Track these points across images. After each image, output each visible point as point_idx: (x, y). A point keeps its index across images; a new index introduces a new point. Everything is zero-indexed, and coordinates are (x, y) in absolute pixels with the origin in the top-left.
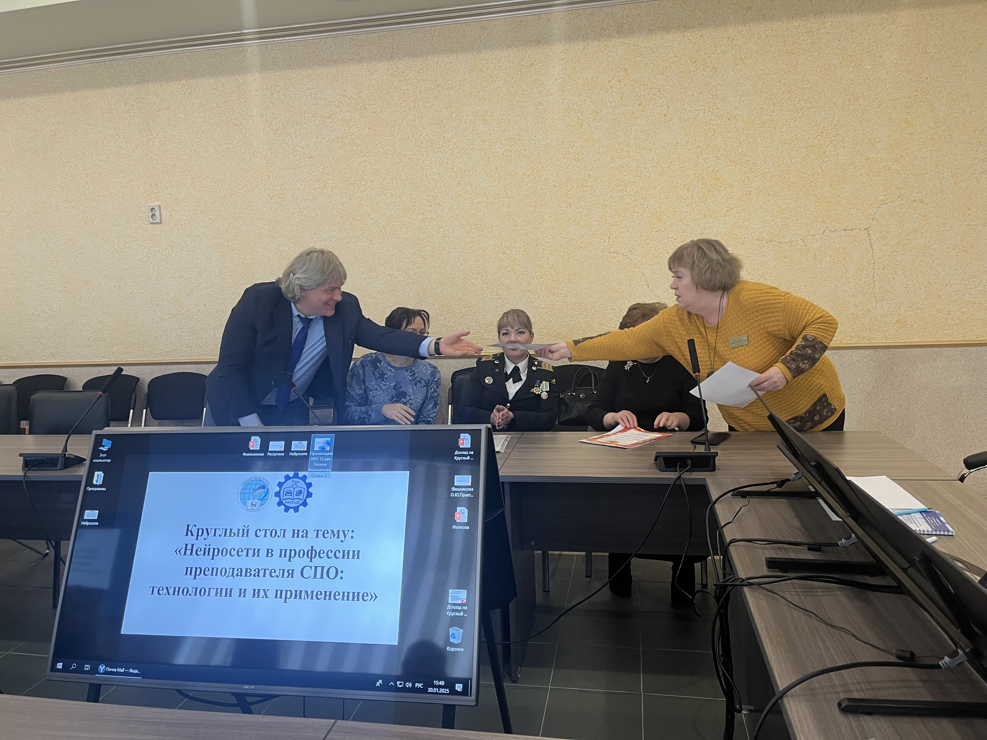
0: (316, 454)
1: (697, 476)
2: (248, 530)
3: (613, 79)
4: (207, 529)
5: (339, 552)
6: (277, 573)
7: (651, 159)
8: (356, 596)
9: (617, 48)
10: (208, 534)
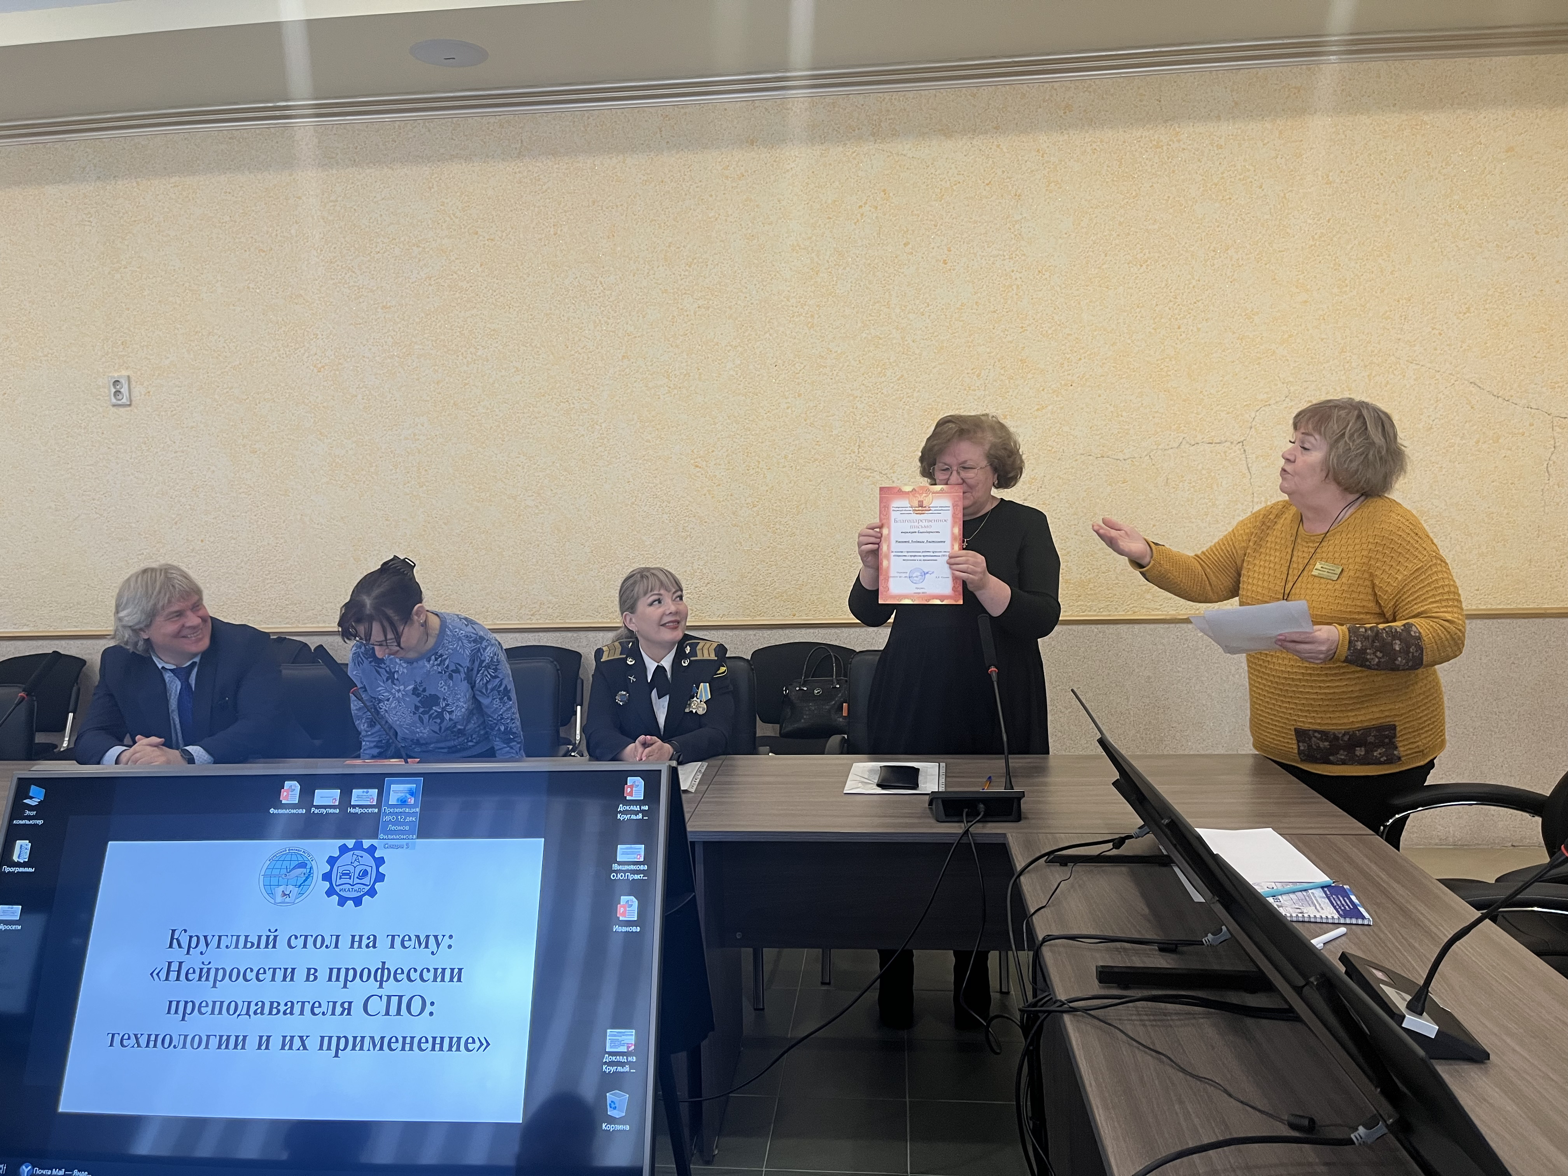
0: (392, 810)
1: (992, 829)
2: (276, 937)
3: (865, 203)
4: (205, 937)
5: (428, 970)
6: (324, 1008)
7: (924, 328)
8: (455, 1044)
9: (872, 157)
10: (207, 945)
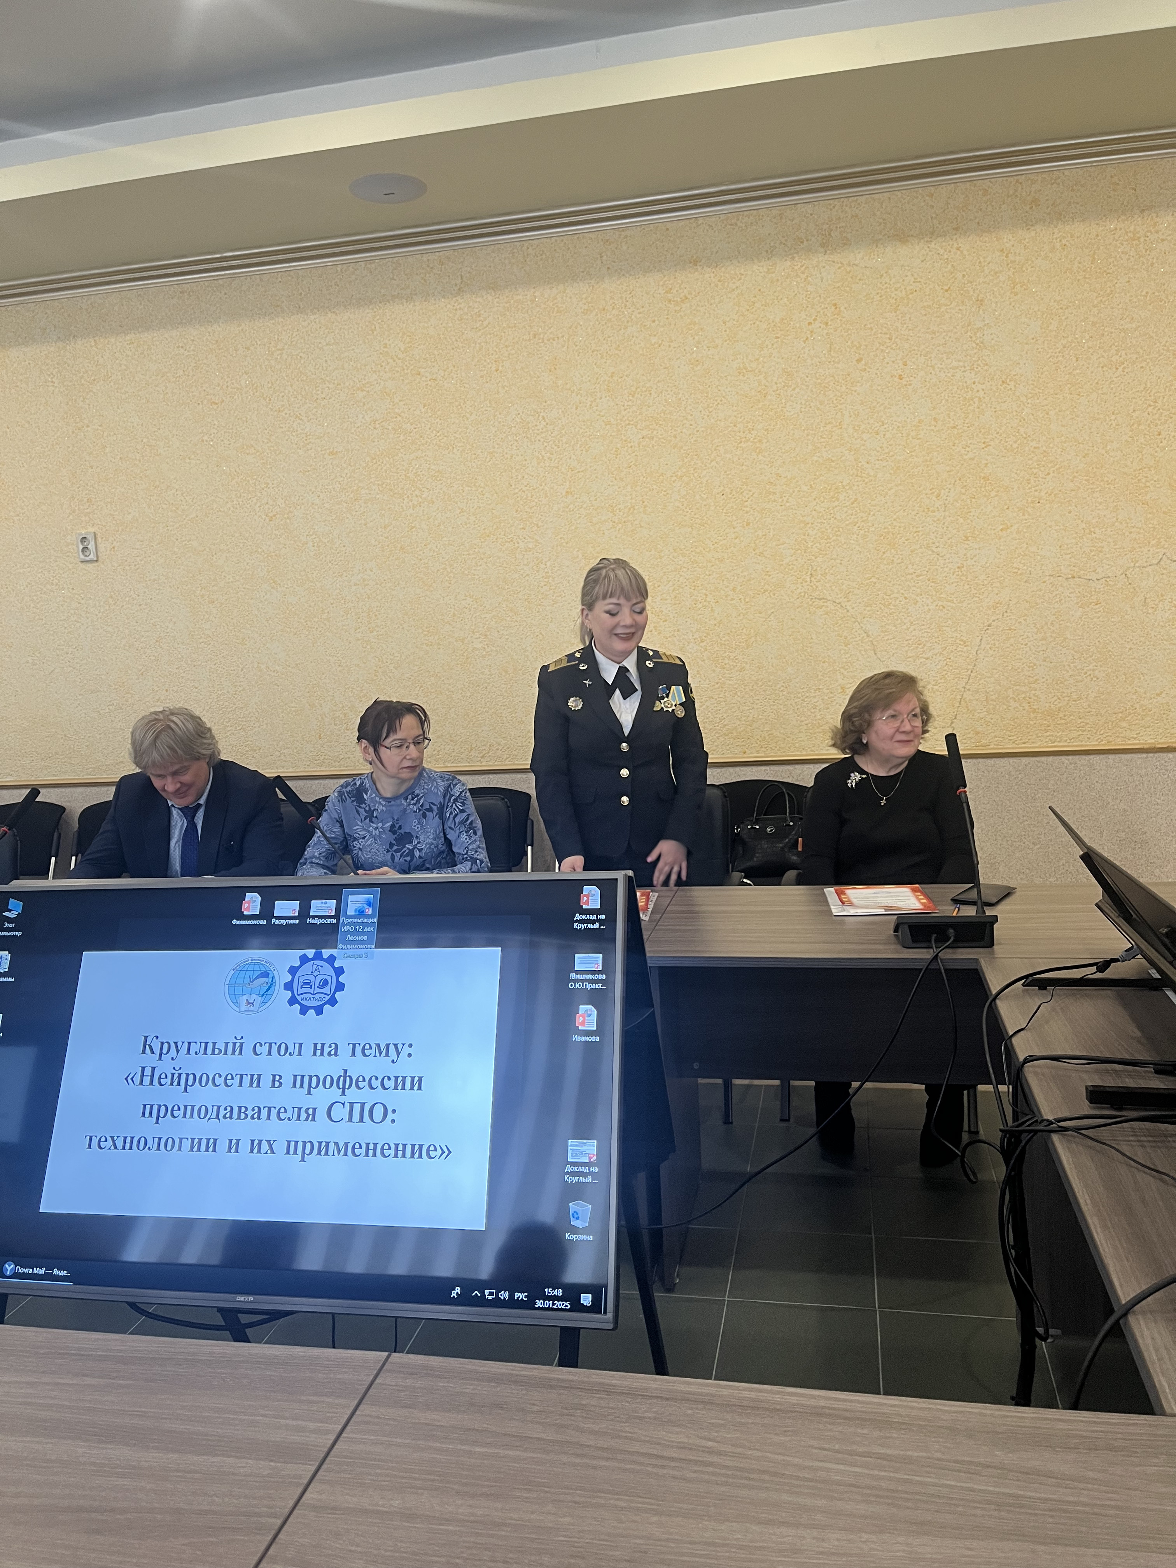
0: (350, 921)
1: (964, 955)
2: (242, 1044)
3: (815, 320)
4: (176, 1044)
5: (389, 1079)
6: (289, 1114)
7: (878, 449)
8: (417, 1151)
9: (823, 270)
10: (178, 1051)
